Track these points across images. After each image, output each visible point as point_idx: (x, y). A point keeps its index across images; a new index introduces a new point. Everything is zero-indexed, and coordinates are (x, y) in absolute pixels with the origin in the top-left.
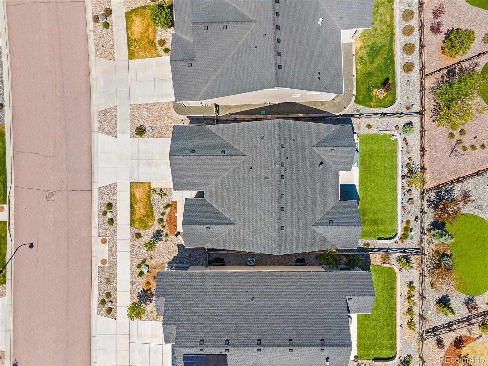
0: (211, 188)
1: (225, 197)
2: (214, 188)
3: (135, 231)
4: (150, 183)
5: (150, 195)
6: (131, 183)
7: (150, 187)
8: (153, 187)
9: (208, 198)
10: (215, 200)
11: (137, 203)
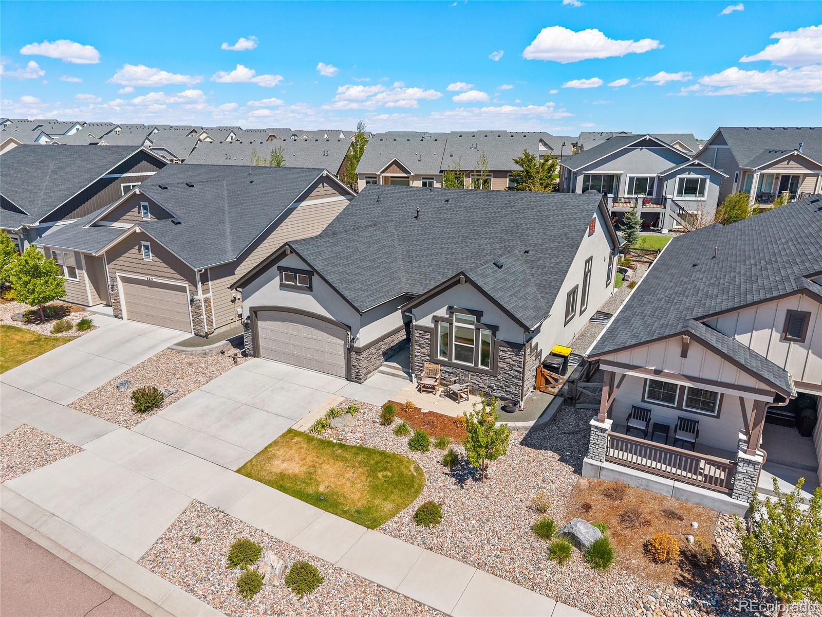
1: (444, 259)
3: (406, 520)
4: (289, 432)
5: (319, 440)
6: (239, 471)
7: (298, 434)
8: (304, 428)
11: (311, 479)
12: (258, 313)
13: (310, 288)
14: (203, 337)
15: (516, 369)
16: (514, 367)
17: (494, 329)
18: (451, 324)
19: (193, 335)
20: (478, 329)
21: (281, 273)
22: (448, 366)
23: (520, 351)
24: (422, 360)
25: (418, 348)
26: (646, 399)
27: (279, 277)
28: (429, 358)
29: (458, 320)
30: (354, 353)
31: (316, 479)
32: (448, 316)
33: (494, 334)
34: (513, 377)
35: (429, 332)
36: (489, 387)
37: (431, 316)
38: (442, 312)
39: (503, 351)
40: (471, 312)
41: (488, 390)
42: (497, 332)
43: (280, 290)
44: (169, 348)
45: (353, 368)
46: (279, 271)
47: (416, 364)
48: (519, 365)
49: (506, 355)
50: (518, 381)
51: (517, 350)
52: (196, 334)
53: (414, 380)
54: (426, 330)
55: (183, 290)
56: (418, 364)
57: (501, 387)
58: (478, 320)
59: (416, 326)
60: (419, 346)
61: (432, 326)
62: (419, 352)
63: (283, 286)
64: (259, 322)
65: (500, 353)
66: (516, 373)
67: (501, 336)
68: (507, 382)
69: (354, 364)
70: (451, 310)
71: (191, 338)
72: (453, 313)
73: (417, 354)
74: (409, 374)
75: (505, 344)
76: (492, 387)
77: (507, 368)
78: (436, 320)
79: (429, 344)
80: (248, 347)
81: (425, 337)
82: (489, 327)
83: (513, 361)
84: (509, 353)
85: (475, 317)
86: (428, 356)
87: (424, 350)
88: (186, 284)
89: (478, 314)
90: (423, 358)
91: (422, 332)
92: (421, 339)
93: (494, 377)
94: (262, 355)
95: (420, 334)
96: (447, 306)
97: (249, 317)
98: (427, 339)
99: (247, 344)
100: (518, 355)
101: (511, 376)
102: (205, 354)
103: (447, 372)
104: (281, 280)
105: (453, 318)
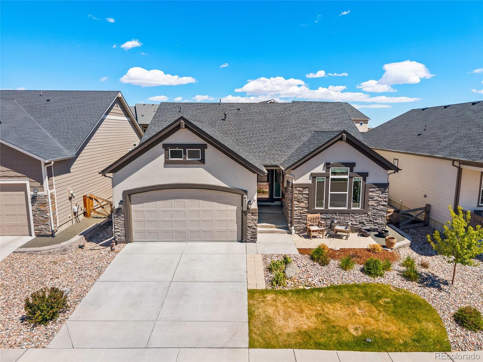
0: (257, 158)
1: (271, 142)
2: (257, 153)
4: (252, 293)
5: (291, 291)
6: (252, 345)
7: (263, 292)
8: (262, 285)
9: (278, 161)
10: (279, 152)
11: (334, 327)
12: (132, 196)
13: (203, 161)
14: (48, 236)
15: (382, 203)
16: (381, 203)
17: (365, 175)
18: (328, 177)
19: (34, 236)
20: (351, 178)
21: (166, 150)
22: (325, 213)
23: (386, 189)
24: (301, 213)
25: (297, 203)
26: (480, 205)
27: (164, 154)
28: (307, 210)
29: (334, 173)
30: (250, 214)
31: (337, 325)
32: (324, 172)
33: (364, 180)
34: (380, 211)
35: (307, 188)
36: (360, 223)
37: (309, 174)
38: (320, 169)
39: (371, 192)
40: (346, 164)
41: (360, 226)
42: (367, 177)
43: (165, 168)
44: (14, 252)
45: (249, 229)
46: (164, 149)
47: (295, 217)
48: (384, 200)
49: (375, 194)
50: (384, 213)
51: (383, 189)
52: (38, 235)
53: (293, 231)
54: (304, 186)
55: (22, 188)
56: (296, 217)
57: (371, 221)
58: (351, 171)
59: (295, 184)
60: (298, 201)
61: (310, 182)
62: (297, 207)
63: (167, 163)
64: (132, 206)
65: (370, 194)
66: (382, 207)
67: (370, 180)
68: (375, 216)
69: (250, 225)
70: (328, 166)
71: (32, 240)
72: (329, 168)
73: (295, 209)
74: (287, 228)
75: (374, 186)
76: (363, 223)
77: (376, 205)
78: (314, 177)
79: (307, 198)
80: (119, 234)
81: (304, 192)
82: (360, 174)
83: (380, 198)
84: (377, 192)
85: (349, 168)
86: (306, 208)
87: (302, 205)
88: (27, 182)
89: (351, 165)
90: (301, 211)
91: (301, 189)
92: (299, 195)
93: (364, 214)
94: (134, 239)
95: (299, 191)
96: (324, 164)
97: (121, 201)
98: (305, 194)
99: (118, 230)
100: (384, 192)
101: (378, 210)
102: (65, 250)
103: (324, 218)
104: (166, 157)
105: (329, 172)
